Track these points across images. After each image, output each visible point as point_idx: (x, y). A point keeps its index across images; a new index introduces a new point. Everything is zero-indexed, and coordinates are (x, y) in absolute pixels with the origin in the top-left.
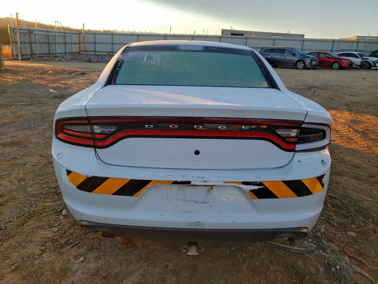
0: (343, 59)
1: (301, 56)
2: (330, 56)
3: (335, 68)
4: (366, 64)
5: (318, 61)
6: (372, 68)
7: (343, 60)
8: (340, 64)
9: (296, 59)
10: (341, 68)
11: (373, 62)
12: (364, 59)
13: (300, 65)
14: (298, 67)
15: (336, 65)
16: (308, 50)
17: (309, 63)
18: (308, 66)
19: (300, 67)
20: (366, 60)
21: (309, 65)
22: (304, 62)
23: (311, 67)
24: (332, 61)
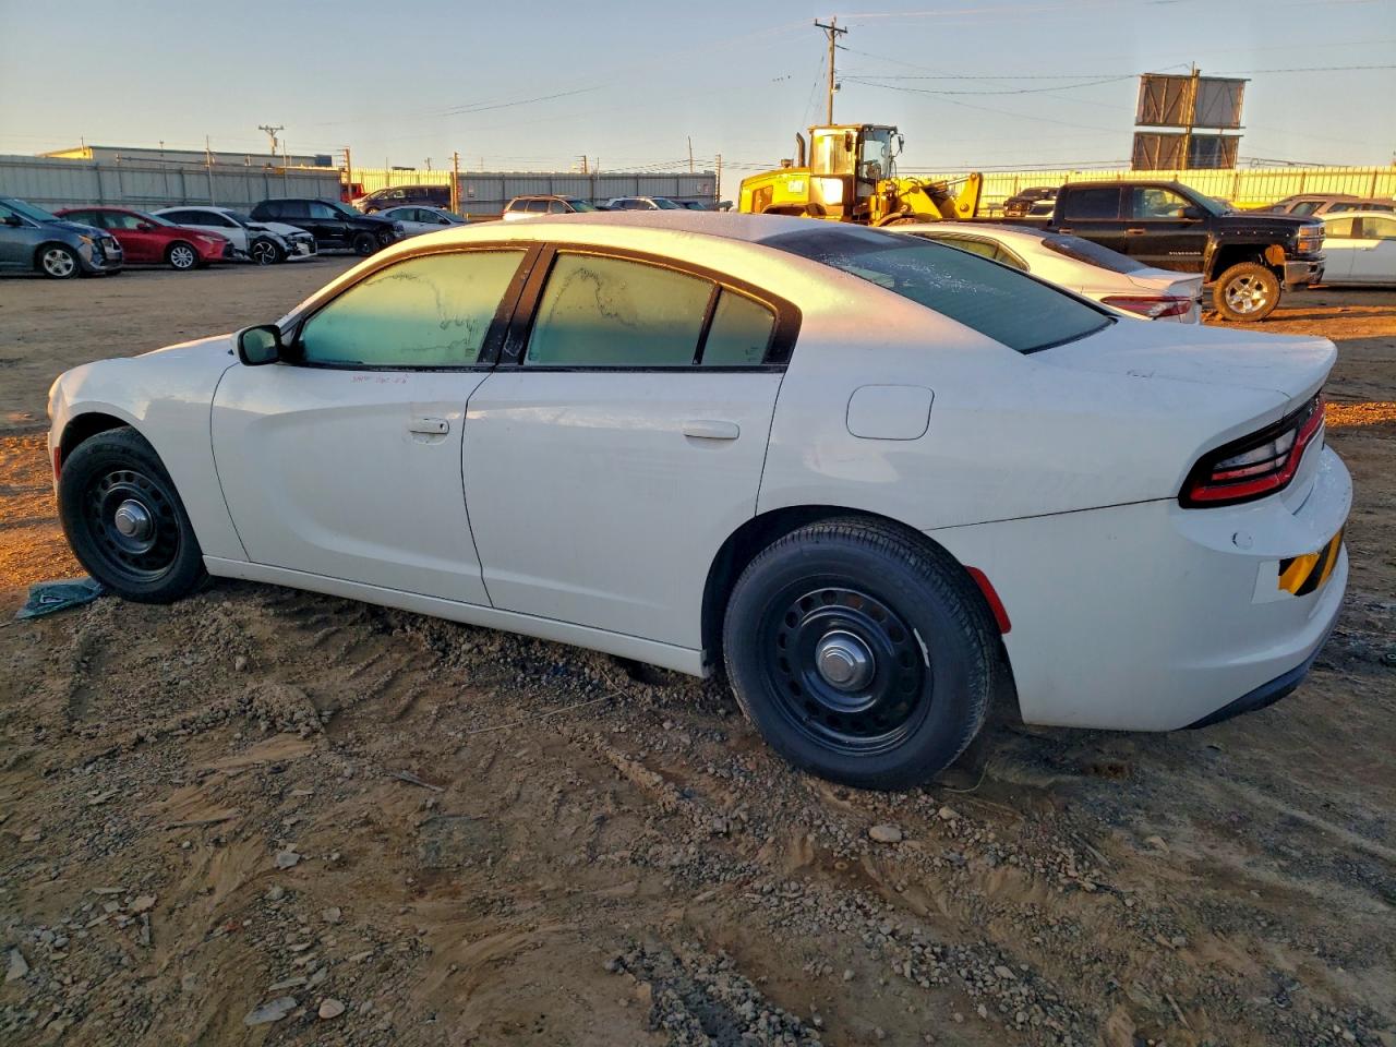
0: (204, 234)
1: (45, 227)
2: (148, 225)
3: (180, 265)
4: (266, 247)
5: (117, 243)
6: (290, 258)
7: (201, 237)
8: (196, 250)
9: (29, 240)
10: (201, 264)
11: (285, 239)
12: (251, 228)
13: (57, 262)
14: (50, 270)
15: (182, 256)
16: (52, 201)
17: (94, 253)
18: (92, 263)
19: (57, 270)
20: (262, 233)
21: (92, 260)
22: (71, 251)
23: (103, 268)
24: (164, 240)
